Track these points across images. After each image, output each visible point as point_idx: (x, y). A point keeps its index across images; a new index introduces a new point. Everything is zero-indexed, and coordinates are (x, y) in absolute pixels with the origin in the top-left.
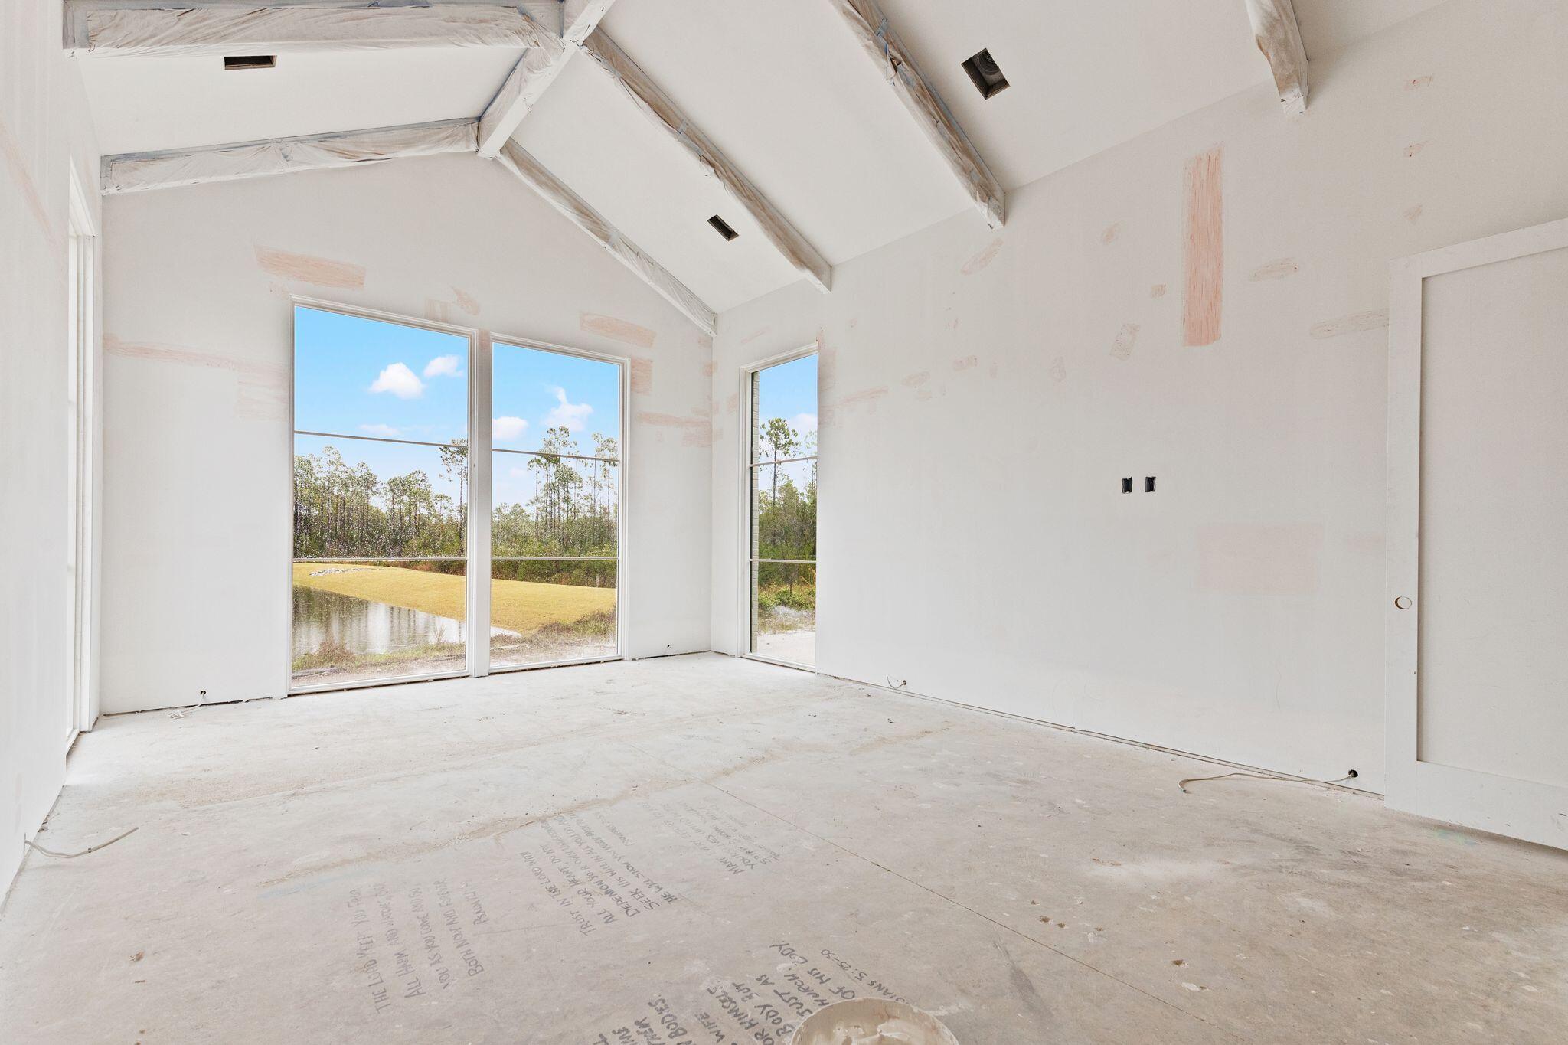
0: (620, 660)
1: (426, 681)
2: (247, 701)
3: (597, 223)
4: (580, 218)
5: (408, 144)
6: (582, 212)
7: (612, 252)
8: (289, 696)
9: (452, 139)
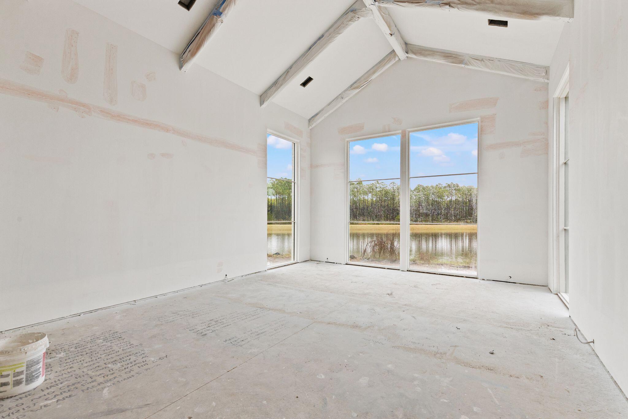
0: (476, 278)
1: (385, 268)
2: (336, 263)
3: (456, 57)
4: (447, 60)
5: (374, 72)
6: (448, 57)
7: (466, 67)
8: (346, 264)
9: (390, 60)
